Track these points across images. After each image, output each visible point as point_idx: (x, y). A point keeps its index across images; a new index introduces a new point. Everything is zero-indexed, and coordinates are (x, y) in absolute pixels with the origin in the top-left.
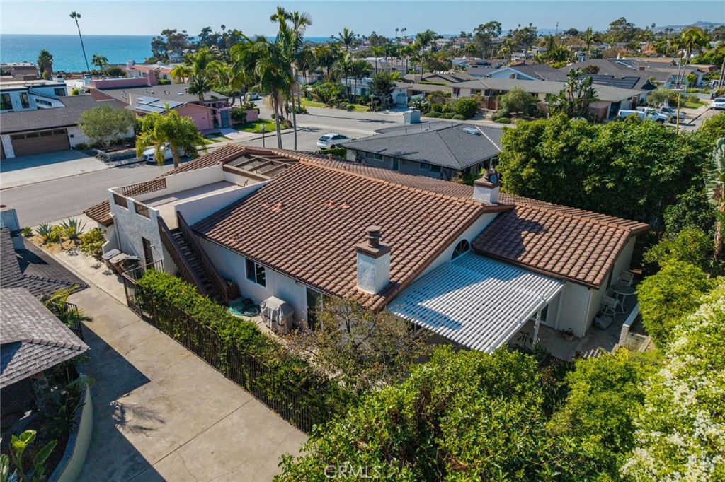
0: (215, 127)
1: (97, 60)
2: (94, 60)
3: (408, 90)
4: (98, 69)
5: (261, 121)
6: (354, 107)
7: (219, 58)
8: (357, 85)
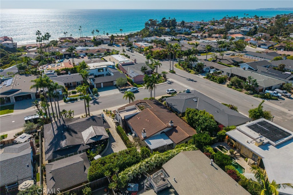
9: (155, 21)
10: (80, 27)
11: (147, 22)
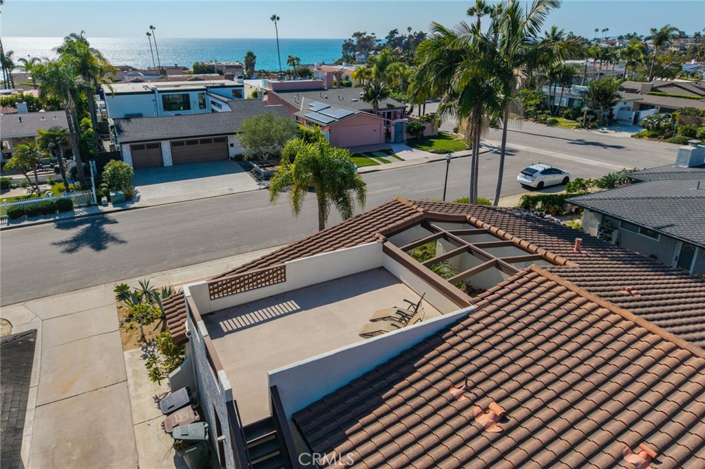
0: (387, 142)
1: (291, 61)
2: (289, 61)
3: (635, 103)
4: (292, 68)
5: (441, 136)
6: (557, 122)
7: (402, 60)
8: (561, 95)
9: (369, 38)
10: (151, 27)
11: (348, 41)
